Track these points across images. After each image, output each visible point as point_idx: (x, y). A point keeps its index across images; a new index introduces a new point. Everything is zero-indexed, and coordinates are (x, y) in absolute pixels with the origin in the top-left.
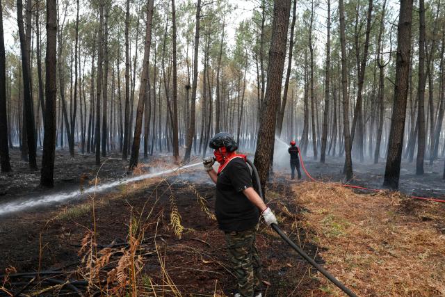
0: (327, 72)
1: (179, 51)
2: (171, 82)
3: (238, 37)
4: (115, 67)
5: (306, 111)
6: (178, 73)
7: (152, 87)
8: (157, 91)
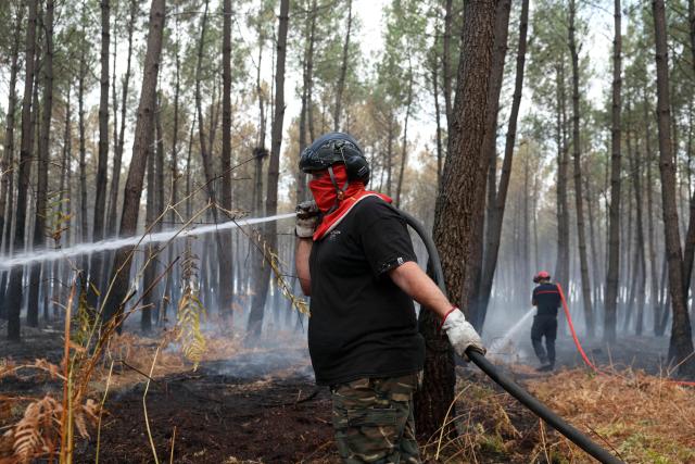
0: (616, 117)
1: (239, 62)
2: (218, 145)
3: (389, 26)
4: (74, 101)
5: (562, 217)
6: (235, 122)
7: (169, 157)
8: (182, 165)
